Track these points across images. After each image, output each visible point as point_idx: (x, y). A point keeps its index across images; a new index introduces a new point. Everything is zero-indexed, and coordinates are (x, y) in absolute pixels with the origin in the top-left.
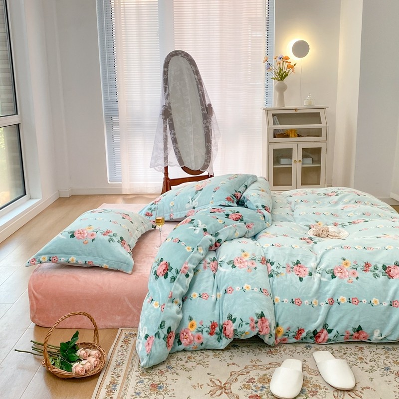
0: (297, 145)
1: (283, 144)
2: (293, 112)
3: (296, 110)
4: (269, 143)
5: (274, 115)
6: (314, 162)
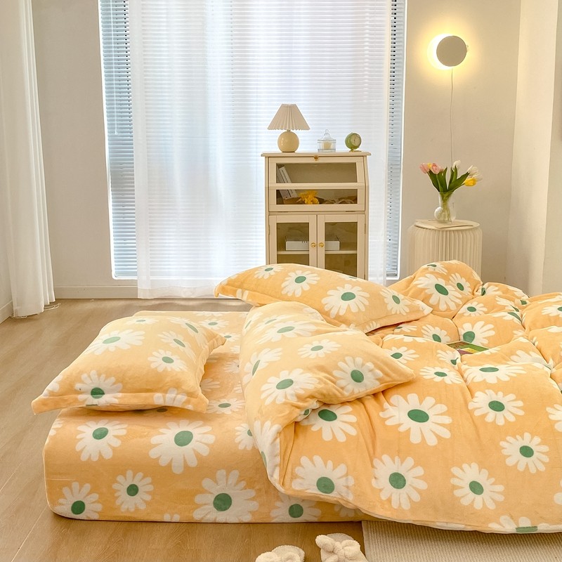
0: (316, 218)
1: (293, 214)
2: (312, 161)
3: (316, 158)
4: (269, 213)
5: (279, 166)
6: (342, 247)
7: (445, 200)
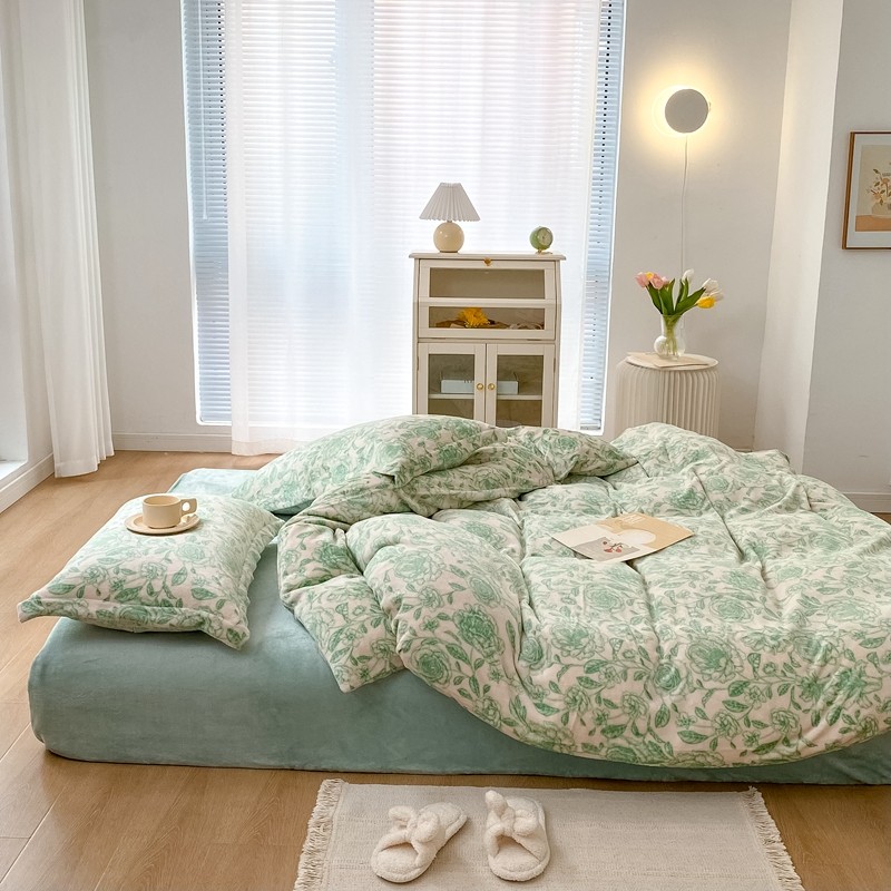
0: (486, 349)
1: (452, 342)
2: (482, 266)
3: (487, 262)
4: (419, 340)
5: (433, 272)
6: (521, 389)
7: (670, 326)
